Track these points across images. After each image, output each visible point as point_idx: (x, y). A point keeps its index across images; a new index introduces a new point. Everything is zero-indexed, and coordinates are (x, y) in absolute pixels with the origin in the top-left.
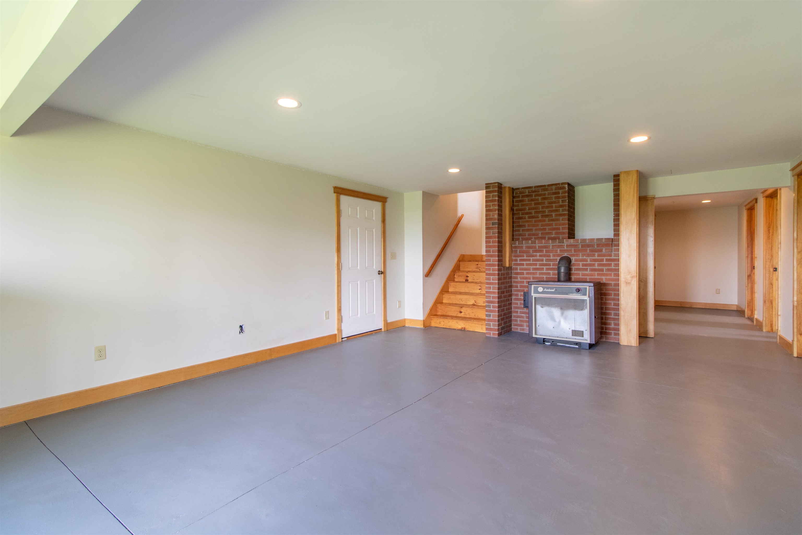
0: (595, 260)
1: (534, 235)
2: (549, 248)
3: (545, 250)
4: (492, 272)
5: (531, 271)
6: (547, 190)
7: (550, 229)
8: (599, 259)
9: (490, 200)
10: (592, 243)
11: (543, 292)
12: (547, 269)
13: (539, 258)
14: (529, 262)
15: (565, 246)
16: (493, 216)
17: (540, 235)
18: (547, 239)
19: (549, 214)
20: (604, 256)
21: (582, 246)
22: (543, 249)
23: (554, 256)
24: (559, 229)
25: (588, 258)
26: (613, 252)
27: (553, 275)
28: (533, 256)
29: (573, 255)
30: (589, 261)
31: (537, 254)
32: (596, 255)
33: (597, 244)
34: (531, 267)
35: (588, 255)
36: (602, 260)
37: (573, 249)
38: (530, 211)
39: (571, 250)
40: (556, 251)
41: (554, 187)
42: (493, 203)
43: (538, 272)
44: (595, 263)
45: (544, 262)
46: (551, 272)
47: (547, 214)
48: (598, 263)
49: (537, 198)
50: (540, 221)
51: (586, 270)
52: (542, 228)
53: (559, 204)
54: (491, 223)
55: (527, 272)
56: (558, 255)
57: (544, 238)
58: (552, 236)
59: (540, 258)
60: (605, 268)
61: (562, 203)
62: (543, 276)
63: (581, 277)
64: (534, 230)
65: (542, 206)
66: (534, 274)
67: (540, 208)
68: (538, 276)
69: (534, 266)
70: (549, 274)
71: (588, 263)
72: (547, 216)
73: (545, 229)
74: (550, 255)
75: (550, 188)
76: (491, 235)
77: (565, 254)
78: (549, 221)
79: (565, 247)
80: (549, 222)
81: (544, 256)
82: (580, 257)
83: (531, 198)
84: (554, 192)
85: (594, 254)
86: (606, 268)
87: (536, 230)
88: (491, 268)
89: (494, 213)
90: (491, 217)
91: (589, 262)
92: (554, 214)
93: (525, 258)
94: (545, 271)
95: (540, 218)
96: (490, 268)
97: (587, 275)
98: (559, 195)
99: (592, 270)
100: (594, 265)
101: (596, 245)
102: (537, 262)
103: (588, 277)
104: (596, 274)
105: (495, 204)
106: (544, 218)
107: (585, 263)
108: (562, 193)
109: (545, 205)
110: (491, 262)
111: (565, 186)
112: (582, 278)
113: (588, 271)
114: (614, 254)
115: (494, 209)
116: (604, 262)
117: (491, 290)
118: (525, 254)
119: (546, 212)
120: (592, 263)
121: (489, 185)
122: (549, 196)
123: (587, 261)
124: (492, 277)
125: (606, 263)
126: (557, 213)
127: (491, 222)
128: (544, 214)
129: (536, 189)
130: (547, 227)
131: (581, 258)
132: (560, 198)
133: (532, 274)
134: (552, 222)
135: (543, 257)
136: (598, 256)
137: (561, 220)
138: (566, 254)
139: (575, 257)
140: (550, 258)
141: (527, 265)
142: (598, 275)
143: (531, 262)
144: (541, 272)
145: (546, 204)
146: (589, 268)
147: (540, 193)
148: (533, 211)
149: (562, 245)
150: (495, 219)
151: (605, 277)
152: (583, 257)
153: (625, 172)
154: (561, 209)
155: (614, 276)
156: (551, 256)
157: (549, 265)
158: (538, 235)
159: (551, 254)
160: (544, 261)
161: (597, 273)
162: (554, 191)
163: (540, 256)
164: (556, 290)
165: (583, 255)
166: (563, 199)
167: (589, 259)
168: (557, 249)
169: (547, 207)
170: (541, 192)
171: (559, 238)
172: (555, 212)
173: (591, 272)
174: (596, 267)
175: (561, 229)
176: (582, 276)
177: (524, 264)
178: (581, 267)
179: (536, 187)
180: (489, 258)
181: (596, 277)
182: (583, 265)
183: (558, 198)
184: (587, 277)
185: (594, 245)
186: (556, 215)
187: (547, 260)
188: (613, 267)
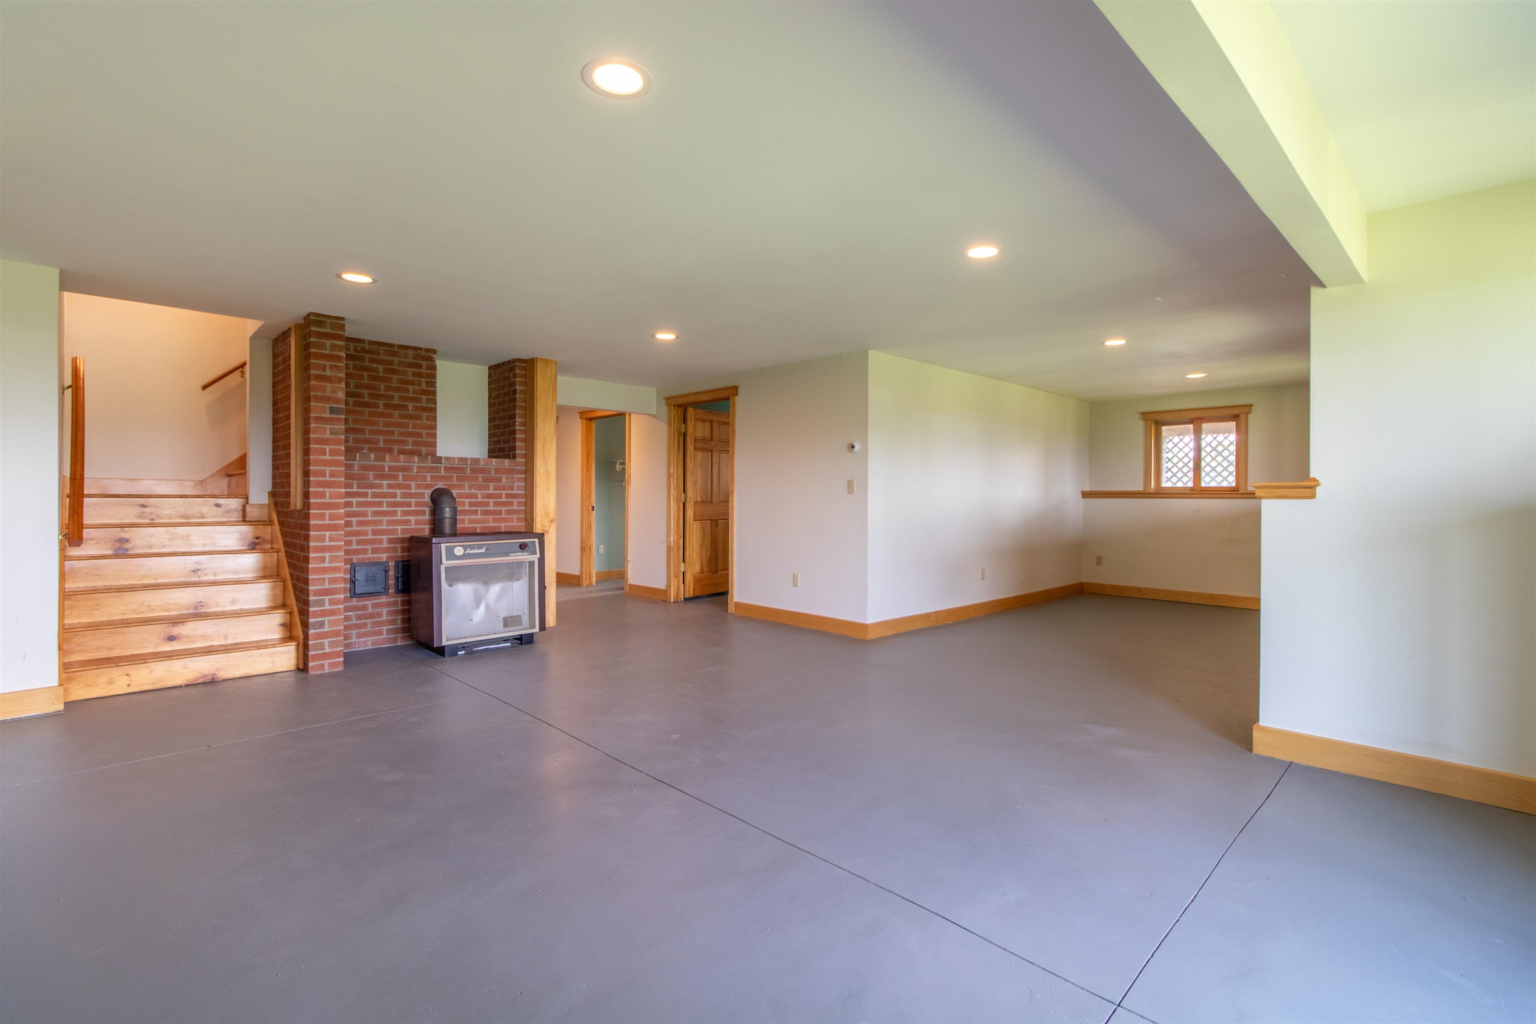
0: (489, 496)
1: (366, 441)
2: (412, 471)
3: (402, 475)
4: (330, 522)
5: (370, 518)
6: (395, 354)
7: (402, 434)
8: (496, 494)
9: (326, 354)
10: (487, 467)
11: (465, 556)
12: (405, 513)
13: (388, 491)
14: (365, 499)
15: (443, 468)
16: (334, 391)
17: (381, 444)
18: (395, 453)
19: (402, 403)
20: (503, 488)
21: (472, 471)
22: (396, 473)
23: (418, 487)
24: (420, 435)
25: (478, 491)
26: (516, 484)
27: (415, 525)
28: (372, 486)
29: (455, 487)
30: (480, 497)
31: (382, 482)
32: (491, 487)
33: (494, 468)
34: (370, 509)
35: (480, 488)
36: (500, 496)
37: (455, 475)
38: (358, 390)
39: (451, 477)
40: (424, 478)
41: (411, 353)
42: (333, 363)
43: (385, 519)
44: (489, 500)
45: (399, 499)
46: (412, 518)
47: (396, 402)
48: (494, 500)
49: (374, 365)
50: (381, 415)
51: (476, 512)
52: (386, 429)
53: (420, 388)
54: (328, 408)
55: (360, 521)
56: (428, 487)
57: (390, 451)
58: (407, 448)
59: (390, 491)
60: (503, 509)
61: (426, 386)
62: (396, 527)
63: (467, 525)
64: (367, 431)
65: (386, 385)
66: (374, 523)
67: (380, 389)
68: (384, 527)
69: (377, 507)
70: (408, 522)
71: (478, 500)
72: (397, 407)
73: (393, 433)
74: (410, 485)
75: (402, 352)
76: (328, 435)
77: (438, 484)
78: (401, 416)
79: (443, 471)
80: (400, 420)
81: (399, 486)
82: (465, 490)
83: (361, 363)
84: (411, 362)
85: (488, 485)
86: (506, 509)
87: (372, 432)
88: (327, 514)
89: (336, 385)
90: (328, 394)
91: (480, 499)
92: (410, 405)
93: (355, 490)
94: (399, 518)
95: (381, 408)
96: (324, 514)
97: (477, 521)
98: (422, 371)
99: (485, 513)
100: (487, 504)
101: (493, 470)
102: (383, 500)
103: (479, 525)
104: (491, 519)
105: (339, 366)
106: (390, 410)
107: (473, 500)
108: (426, 367)
109: (392, 385)
110: (325, 498)
111: (433, 356)
112: (469, 528)
113: (478, 515)
114: (517, 485)
115: (335, 376)
116: (502, 498)
117: (327, 565)
118: (355, 482)
119: (394, 399)
120: (485, 500)
121: (321, 319)
122: (401, 368)
123: (476, 497)
124: (328, 534)
125: (505, 500)
126: (417, 404)
127: (328, 406)
128: (390, 401)
129: (372, 347)
130: (396, 430)
131: (467, 491)
132: (422, 377)
133: (371, 525)
134: (408, 421)
135: (396, 489)
136: (495, 488)
137: (424, 418)
138: (440, 483)
139: (456, 490)
140: (411, 491)
141: (359, 504)
142: (494, 520)
143: (370, 499)
144: (391, 518)
145: (394, 383)
146: (479, 509)
147: (382, 357)
148: (366, 392)
149: (437, 468)
150: (338, 401)
151: (505, 524)
152: (471, 490)
153: (543, 360)
154: (424, 397)
155: (517, 522)
156: (413, 487)
157: (409, 505)
158: (376, 442)
159: (413, 484)
160: (399, 497)
161: (493, 518)
162: (411, 360)
163: (390, 486)
164: (488, 549)
165: (471, 487)
166: (428, 380)
167: (479, 493)
168: (426, 474)
169: (397, 390)
170: (383, 355)
171: (420, 454)
172: (413, 403)
173: (484, 517)
174: (492, 508)
175: (424, 436)
176: (469, 523)
177: (352, 502)
178: (467, 508)
179: (371, 343)
180: (322, 489)
181: (491, 525)
182: (471, 504)
183: (420, 375)
184: (476, 525)
185: (490, 469)
186: (416, 408)
187: (404, 495)
188: (515, 508)
